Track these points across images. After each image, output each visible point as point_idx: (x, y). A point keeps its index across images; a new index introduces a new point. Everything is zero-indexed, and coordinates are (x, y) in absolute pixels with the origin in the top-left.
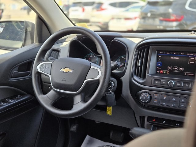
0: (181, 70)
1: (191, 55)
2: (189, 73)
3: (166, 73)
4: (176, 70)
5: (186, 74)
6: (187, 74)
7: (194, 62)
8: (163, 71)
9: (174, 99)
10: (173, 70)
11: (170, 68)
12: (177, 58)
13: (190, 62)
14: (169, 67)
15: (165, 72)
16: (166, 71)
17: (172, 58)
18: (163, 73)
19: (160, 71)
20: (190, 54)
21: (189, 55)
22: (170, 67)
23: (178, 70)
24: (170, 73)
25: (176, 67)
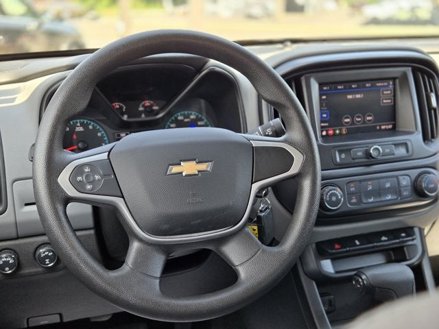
0: (369, 121)
1: (384, 86)
2: (384, 125)
3: (341, 134)
4: (359, 122)
5: (378, 128)
6: (380, 128)
7: (391, 99)
8: (334, 131)
9: (388, 185)
10: (353, 123)
11: (347, 120)
12: (358, 96)
13: (384, 101)
14: (345, 118)
15: (338, 132)
16: (340, 130)
17: (350, 97)
18: (334, 134)
19: (327, 131)
20: (382, 84)
21: (381, 86)
22: (348, 118)
23: (364, 122)
24: (350, 132)
25: (358, 117)
